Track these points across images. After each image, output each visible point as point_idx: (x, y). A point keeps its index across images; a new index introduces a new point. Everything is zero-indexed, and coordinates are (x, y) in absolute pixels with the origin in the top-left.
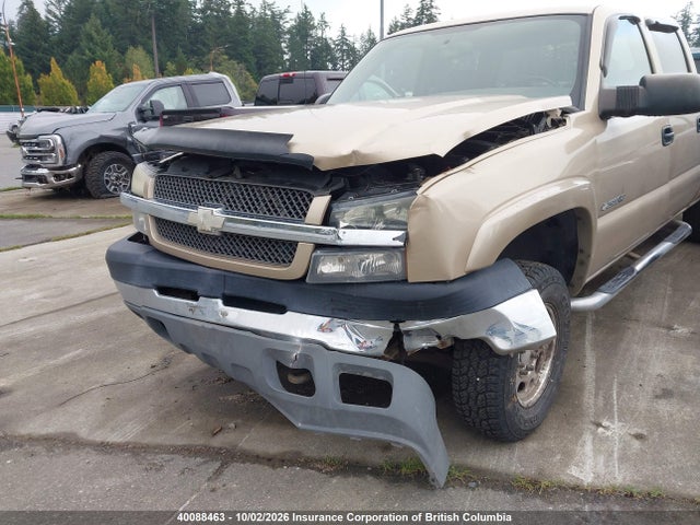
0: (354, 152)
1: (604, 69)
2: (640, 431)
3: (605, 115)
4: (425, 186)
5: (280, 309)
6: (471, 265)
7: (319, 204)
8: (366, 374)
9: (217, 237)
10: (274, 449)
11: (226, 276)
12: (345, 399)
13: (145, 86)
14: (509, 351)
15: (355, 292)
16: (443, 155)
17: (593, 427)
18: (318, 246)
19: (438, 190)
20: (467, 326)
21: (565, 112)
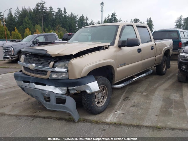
0: (58, 53)
1: (120, 37)
2: (124, 113)
3: (120, 46)
4: (71, 60)
5: (45, 85)
6: (82, 76)
7: (52, 63)
8: (61, 98)
9: (33, 70)
10: (46, 116)
11: (35, 78)
12: (57, 103)
13: (35, 36)
14: (90, 93)
15: (59, 81)
16: (74, 54)
17: (114, 112)
18: (52, 72)
19: (74, 61)
20: (82, 88)
21: (109, 46)
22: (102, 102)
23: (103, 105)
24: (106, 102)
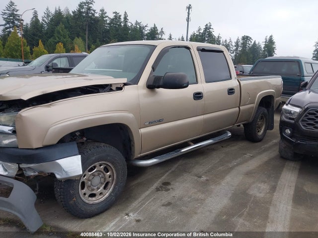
1: (153, 68)
2: (140, 218)
3: (152, 86)
6: (46, 143)
8: (6, 184)
13: (51, 56)
14: (62, 179)
16: (25, 99)
17: (123, 215)
20: (46, 167)
21: (125, 84)
22: (101, 194)
23: (102, 200)
24: (110, 195)
